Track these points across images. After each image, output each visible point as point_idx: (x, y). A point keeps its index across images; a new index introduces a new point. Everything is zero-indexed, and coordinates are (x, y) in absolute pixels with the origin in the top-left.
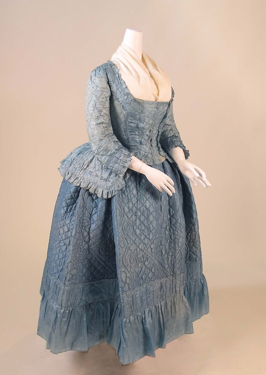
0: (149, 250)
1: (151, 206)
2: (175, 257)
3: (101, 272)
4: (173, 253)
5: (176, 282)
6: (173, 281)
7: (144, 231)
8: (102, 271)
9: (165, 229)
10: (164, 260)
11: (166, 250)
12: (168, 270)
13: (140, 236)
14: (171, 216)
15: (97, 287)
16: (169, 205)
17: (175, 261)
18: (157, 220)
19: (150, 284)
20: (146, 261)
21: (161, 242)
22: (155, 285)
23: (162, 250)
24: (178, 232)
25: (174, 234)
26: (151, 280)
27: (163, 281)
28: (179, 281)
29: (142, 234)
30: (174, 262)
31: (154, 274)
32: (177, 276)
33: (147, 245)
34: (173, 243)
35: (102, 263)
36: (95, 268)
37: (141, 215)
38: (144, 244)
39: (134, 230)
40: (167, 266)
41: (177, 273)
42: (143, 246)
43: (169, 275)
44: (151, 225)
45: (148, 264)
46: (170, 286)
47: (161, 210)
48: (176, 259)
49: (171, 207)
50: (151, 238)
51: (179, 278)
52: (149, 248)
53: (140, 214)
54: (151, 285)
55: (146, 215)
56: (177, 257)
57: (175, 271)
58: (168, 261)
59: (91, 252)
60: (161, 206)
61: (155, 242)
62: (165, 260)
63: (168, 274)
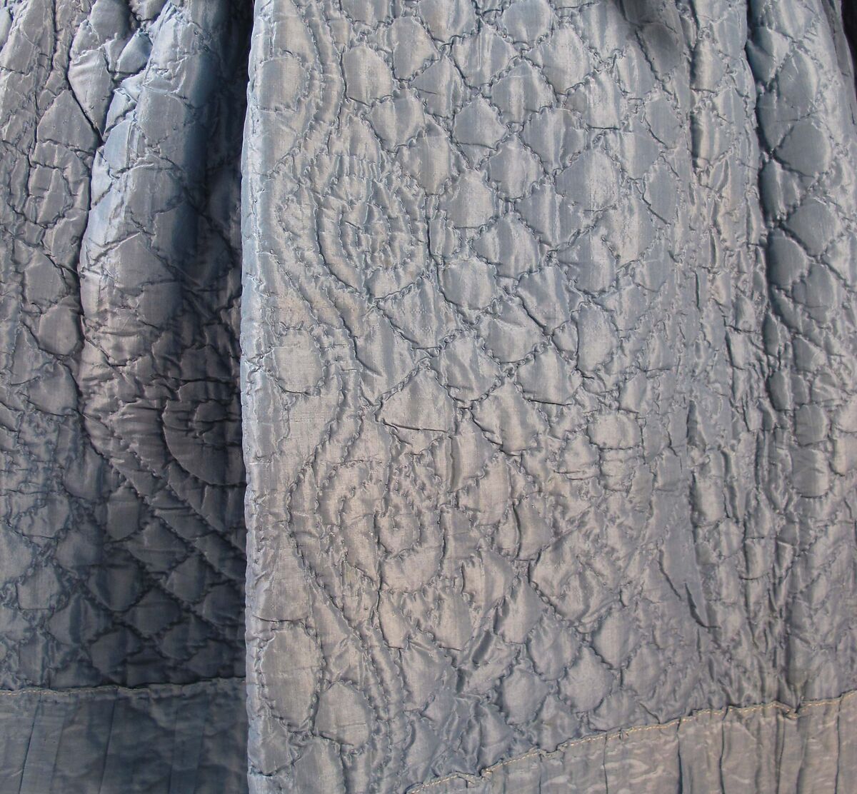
0: (579, 456)
1: (603, 77)
2: (803, 554)
3: (199, 618)
4: (790, 521)
5: (805, 751)
6: (778, 747)
7: (532, 287)
8: (205, 610)
9: (730, 321)
10: (708, 570)
11: (731, 489)
12: (743, 651)
13: (487, 319)
14: (780, 224)
15: (169, 733)
16: (763, 143)
17: (801, 586)
18: (656, 214)
19: (574, 758)
20: (547, 556)
21: (690, 420)
22: (625, 772)
23: (701, 485)
24: (828, 350)
25: (798, 366)
26: (584, 725)
27: (697, 736)
28: (827, 748)
29: (507, 308)
30: (792, 593)
31: (615, 674)
32: (818, 707)
33: (561, 416)
34: (786, 436)
35: (197, 543)
36: (146, 582)
37: (507, 139)
38: (531, 396)
39: (438, 263)
40: (732, 621)
41: (817, 688)
42: (523, 414)
43: (749, 690)
44: (596, 241)
45: (565, 581)
46: (757, 784)
47: (695, 154)
48: (808, 567)
49: (774, 156)
50: (594, 353)
51: (831, 724)
52: (578, 442)
53: (502, 130)
54: (586, 765)
55: (551, 147)
56: (821, 550)
57: (799, 662)
58: (744, 580)
59: (98, 443)
60: (693, 121)
61: (629, 400)
62: (722, 572)
63: (740, 690)
